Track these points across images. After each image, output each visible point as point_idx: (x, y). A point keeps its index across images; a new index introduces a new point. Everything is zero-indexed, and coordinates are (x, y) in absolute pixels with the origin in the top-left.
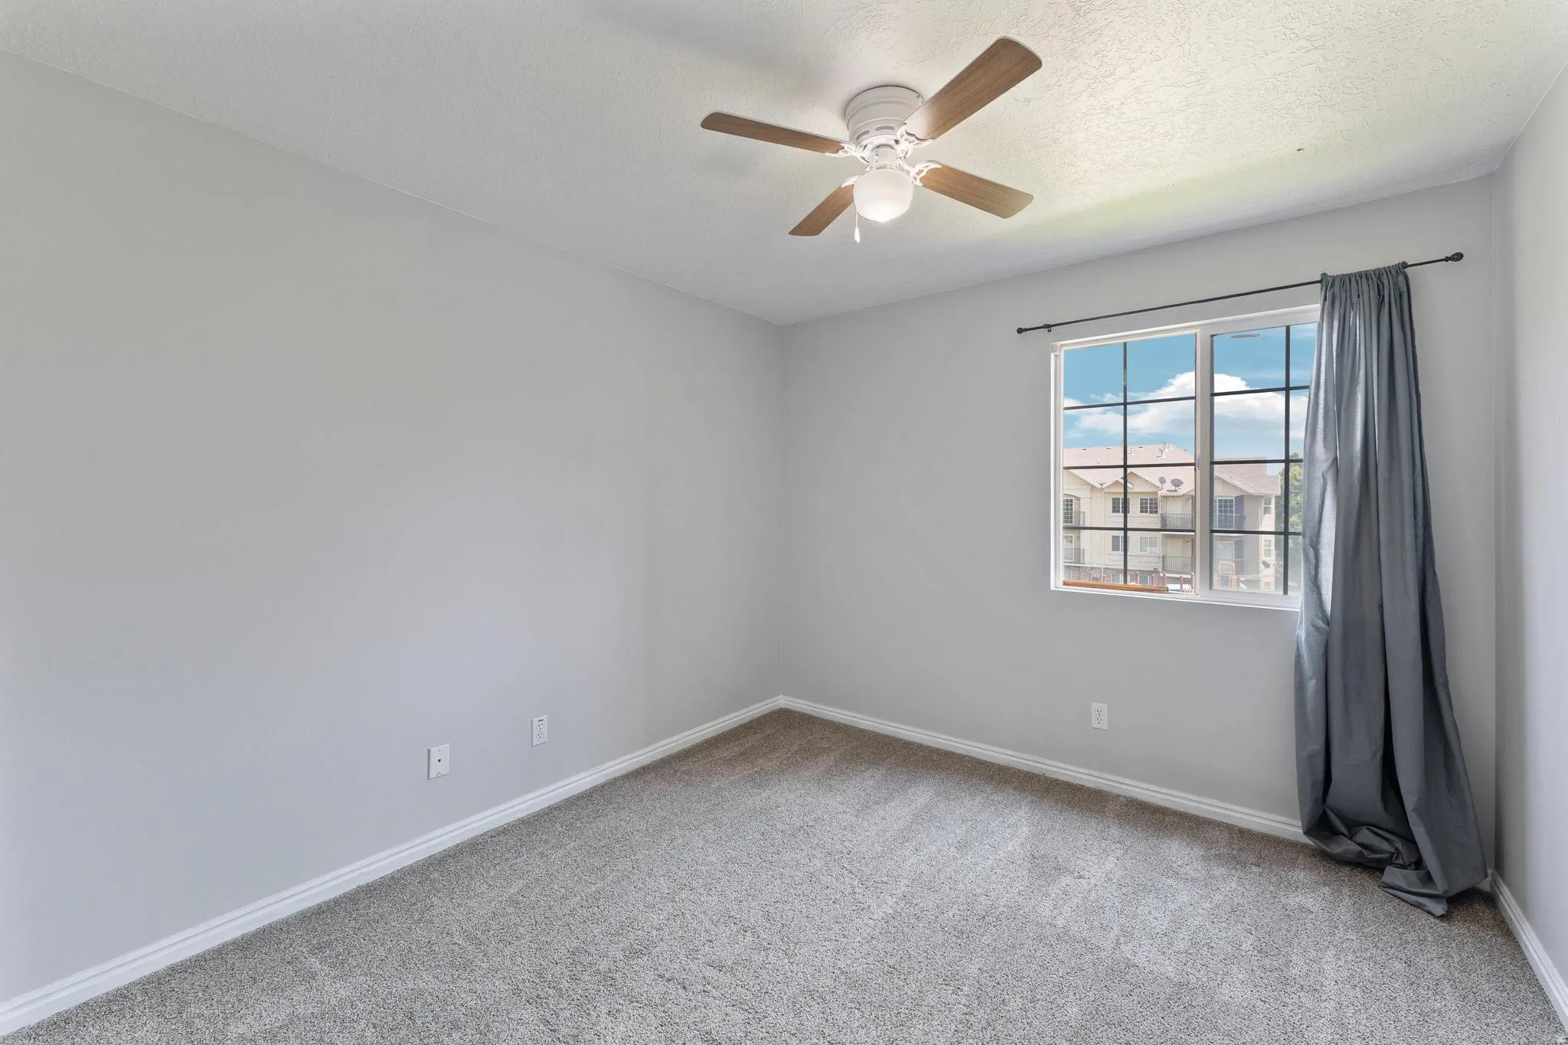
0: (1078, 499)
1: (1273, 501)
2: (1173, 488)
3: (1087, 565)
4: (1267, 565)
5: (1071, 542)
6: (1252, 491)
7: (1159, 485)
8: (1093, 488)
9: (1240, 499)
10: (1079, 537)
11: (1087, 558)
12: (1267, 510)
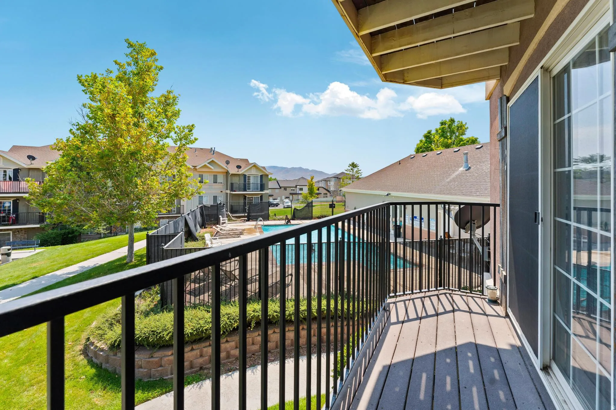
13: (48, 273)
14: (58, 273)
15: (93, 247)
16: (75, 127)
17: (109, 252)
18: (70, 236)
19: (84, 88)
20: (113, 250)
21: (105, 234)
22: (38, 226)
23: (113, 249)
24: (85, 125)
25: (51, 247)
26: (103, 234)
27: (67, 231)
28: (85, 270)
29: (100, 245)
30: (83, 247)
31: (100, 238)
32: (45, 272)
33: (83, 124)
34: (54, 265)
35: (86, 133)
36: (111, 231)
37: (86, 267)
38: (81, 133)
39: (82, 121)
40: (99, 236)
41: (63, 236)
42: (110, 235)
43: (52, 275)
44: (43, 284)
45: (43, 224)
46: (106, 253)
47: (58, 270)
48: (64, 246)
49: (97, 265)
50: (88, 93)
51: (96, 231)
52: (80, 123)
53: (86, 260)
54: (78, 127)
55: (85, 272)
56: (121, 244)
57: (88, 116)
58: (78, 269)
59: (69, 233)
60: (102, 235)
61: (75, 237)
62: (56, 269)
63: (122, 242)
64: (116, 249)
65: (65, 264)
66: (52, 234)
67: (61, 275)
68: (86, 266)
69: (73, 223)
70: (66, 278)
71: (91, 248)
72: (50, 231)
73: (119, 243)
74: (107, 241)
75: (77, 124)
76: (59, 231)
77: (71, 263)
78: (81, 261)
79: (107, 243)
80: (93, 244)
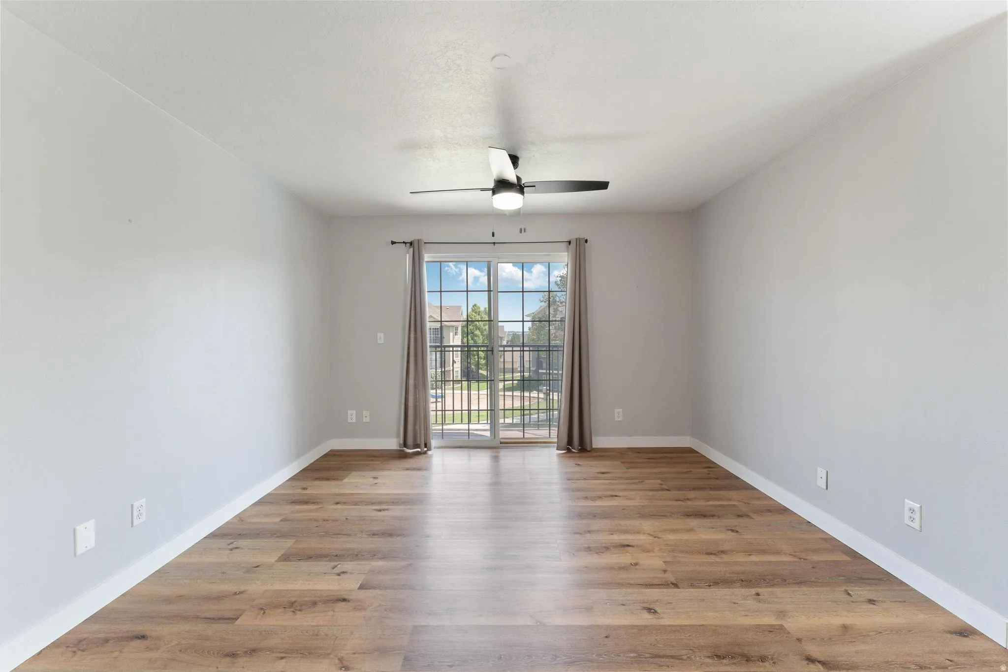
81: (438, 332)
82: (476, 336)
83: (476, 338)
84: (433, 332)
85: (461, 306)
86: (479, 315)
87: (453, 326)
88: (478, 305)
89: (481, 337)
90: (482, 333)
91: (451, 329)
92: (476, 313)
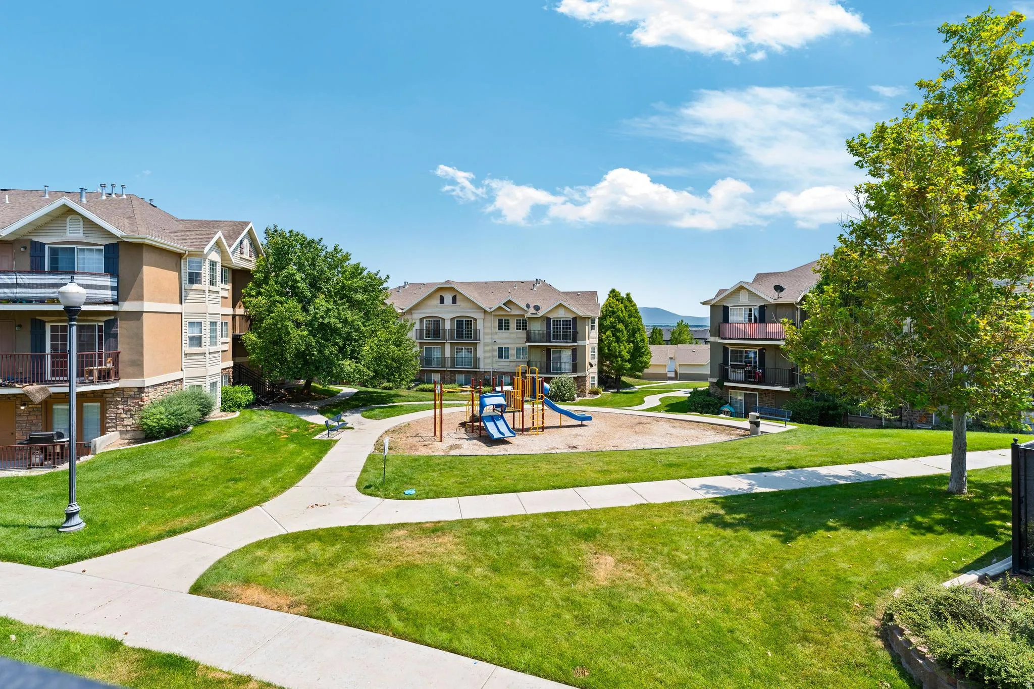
0: (476, 320)
1: (597, 321)
2: (534, 312)
3: (481, 370)
4: (591, 365)
5: (471, 352)
6: (581, 314)
7: (526, 309)
8: (485, 312)
9: (575, 319)
10: (476, 349)
11: (482, 366)
12: (592, 328)
13: (808, 467)
14: (823, 471)
15: (874, 441)
16: (848, 230)
17: (903, 458)
18: (831, 412)
19: (857, 159)
20: (913, 457)
21: (889, 420)
22: (788, 389)
23: (913, 453)
24: (864, 223)
25: (805, 425)
26: (885, 419)
27: (827, 404)
28: (863, 479)
29: (885, 440)
30: (855, 437)
31: (880, 427)
32: (804, 463)
33: (860, 223)
34: (815, 456)
35: (866, 235)
36: (901, 417)
37: (864, 475)
38: (858, 237)
39: (858, 217)
40: (878, 422)
41: (821, 411)
42: (898, 423)
43: (813, 471)
44: (802, 482)
45: (793, 388)
46: (898, 459)
47: (820, 465)
48: (824, 428)
49: (884, 477)
50: (865, 165)
51: (873, 412)
52: (855, 221)
53: (863, 461)
54: (851, 228)
55: (863, 482)
56: (929, 449)
57: (867, 206)
58: (850, 473)
59: (829, 408)
60: (883, 421)
61: (839, 415)
62: (818, 462)
63: (930, 445)
64: (919, 456)
65: (830, 459)
66: (806, 404)
67: (825, 476)
68: (865, 473)
69: (844, 394)
70: (835, 483)
71: (870, 442)
72: (803, 400)
73: (923, 444)
74: (898, 436)
75: (850, 223)
76: (815, 403)
77: (838, 460)
78: (855, 462)
79: (897, 439)
80: (872, 435)
81: (570, 325)
82: (619, 330)
83: (618, 334)
84: (563, 325)
85: (595, 293)
86: (622, 303)
87: (589, 318)
88: (617, 290)
89: (625, 332)
90: (626, 327)
91: (587, 320)
92: (617, 300)
